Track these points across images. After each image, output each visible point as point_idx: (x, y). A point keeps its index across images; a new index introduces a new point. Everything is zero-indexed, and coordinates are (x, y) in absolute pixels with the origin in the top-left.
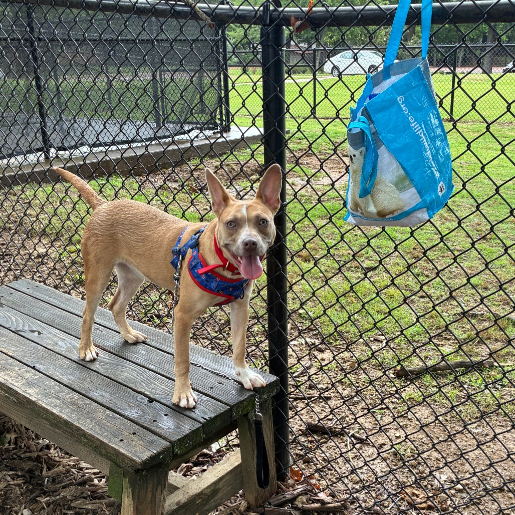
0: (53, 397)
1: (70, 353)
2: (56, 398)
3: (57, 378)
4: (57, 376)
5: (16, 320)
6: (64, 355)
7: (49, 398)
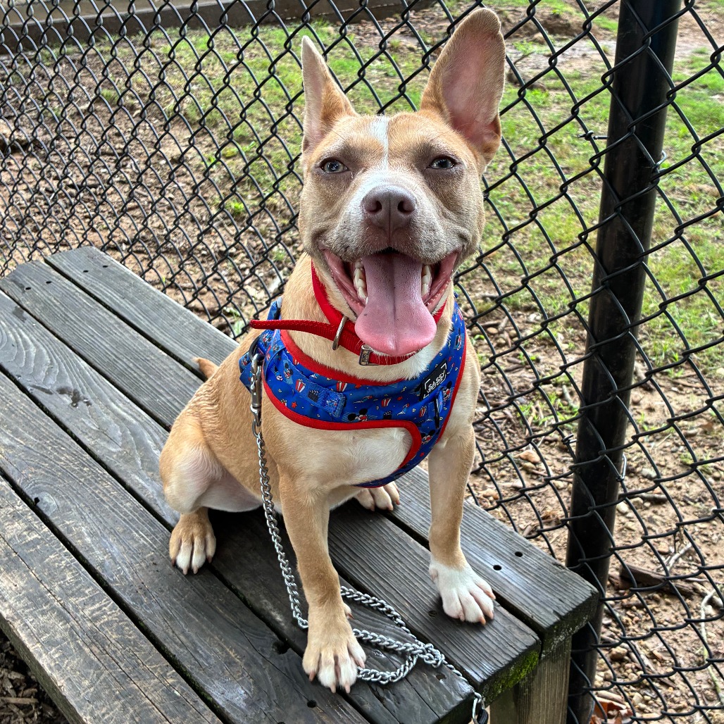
0: (53, 609)
1: (127, 462)
2: (60, 615)
3: (77, 543)
4: (80, 535)
5: (39, 353)
6: (113, 467)
7: (43, 613)
